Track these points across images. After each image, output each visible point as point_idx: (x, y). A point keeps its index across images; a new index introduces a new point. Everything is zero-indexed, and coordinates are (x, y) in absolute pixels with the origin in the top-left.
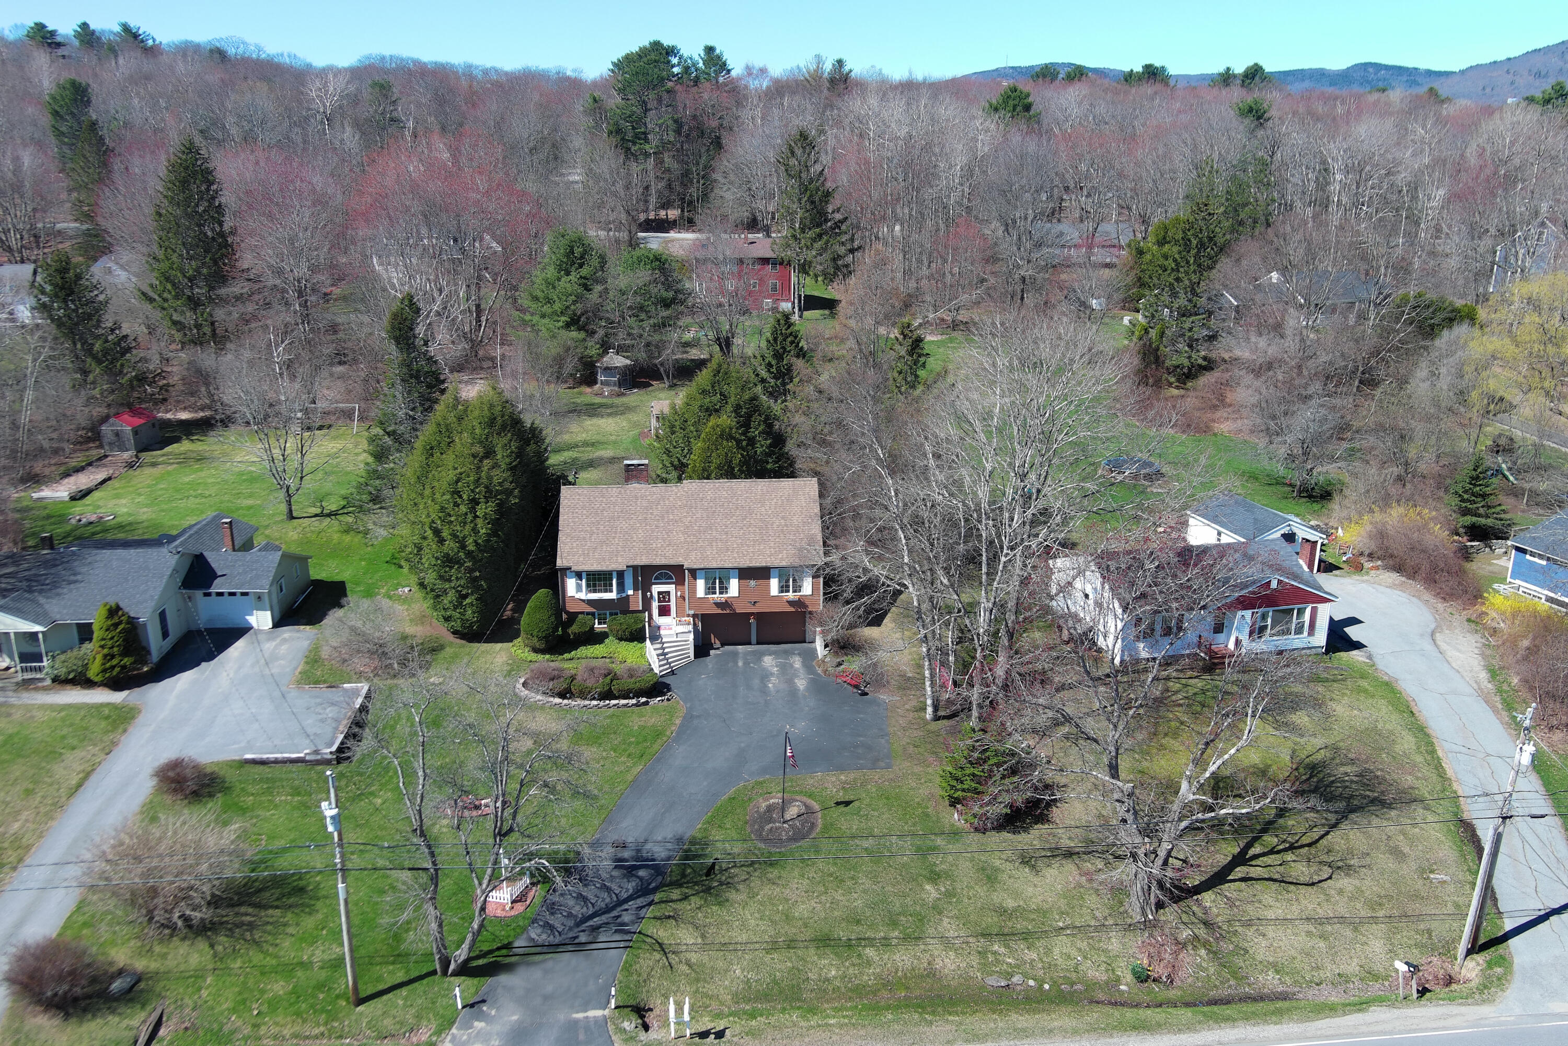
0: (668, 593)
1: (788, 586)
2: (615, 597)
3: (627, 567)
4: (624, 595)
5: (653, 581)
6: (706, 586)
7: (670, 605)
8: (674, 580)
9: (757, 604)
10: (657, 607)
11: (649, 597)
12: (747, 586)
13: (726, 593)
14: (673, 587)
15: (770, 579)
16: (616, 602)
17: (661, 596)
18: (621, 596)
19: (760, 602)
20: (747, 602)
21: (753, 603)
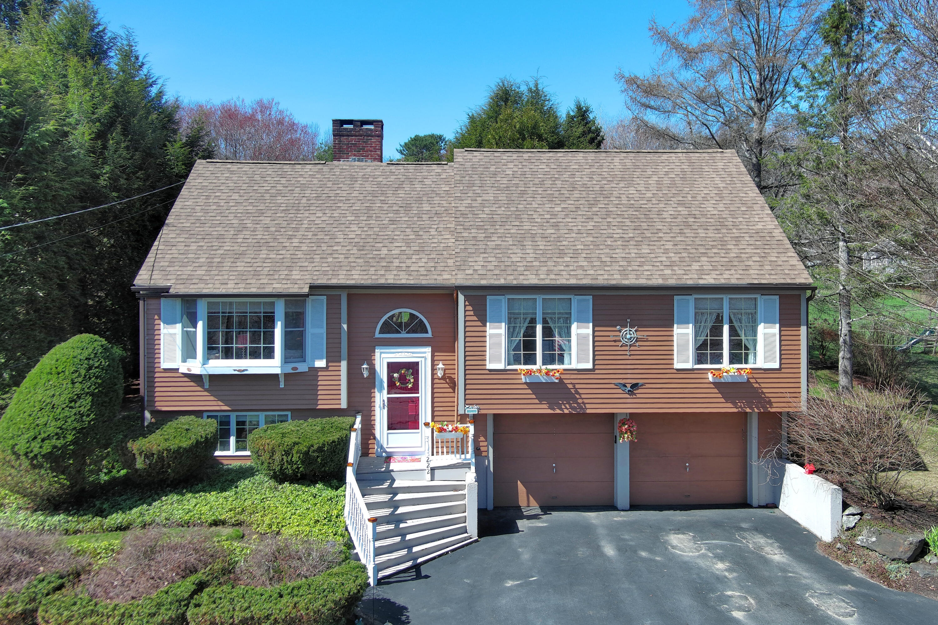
0: (414, 367)
1: (718, 345)
2: (278, 371)
3: (312, 287)
4: (302, 368)
5: (377, 335)
6: (510, 342)
7: (418, 397)
8: (430, 335)
9: (640, 391)
10: (386, 404)
11: (366, 374)
12: (615, 341)
13: (561, 361)
14: (425, 353)
15: (672, 326)
16: (282, 385)
17: (396, 375)
18: (294, 369)
19: (647, 386)
20: (613, 386)
21: (629, 386)
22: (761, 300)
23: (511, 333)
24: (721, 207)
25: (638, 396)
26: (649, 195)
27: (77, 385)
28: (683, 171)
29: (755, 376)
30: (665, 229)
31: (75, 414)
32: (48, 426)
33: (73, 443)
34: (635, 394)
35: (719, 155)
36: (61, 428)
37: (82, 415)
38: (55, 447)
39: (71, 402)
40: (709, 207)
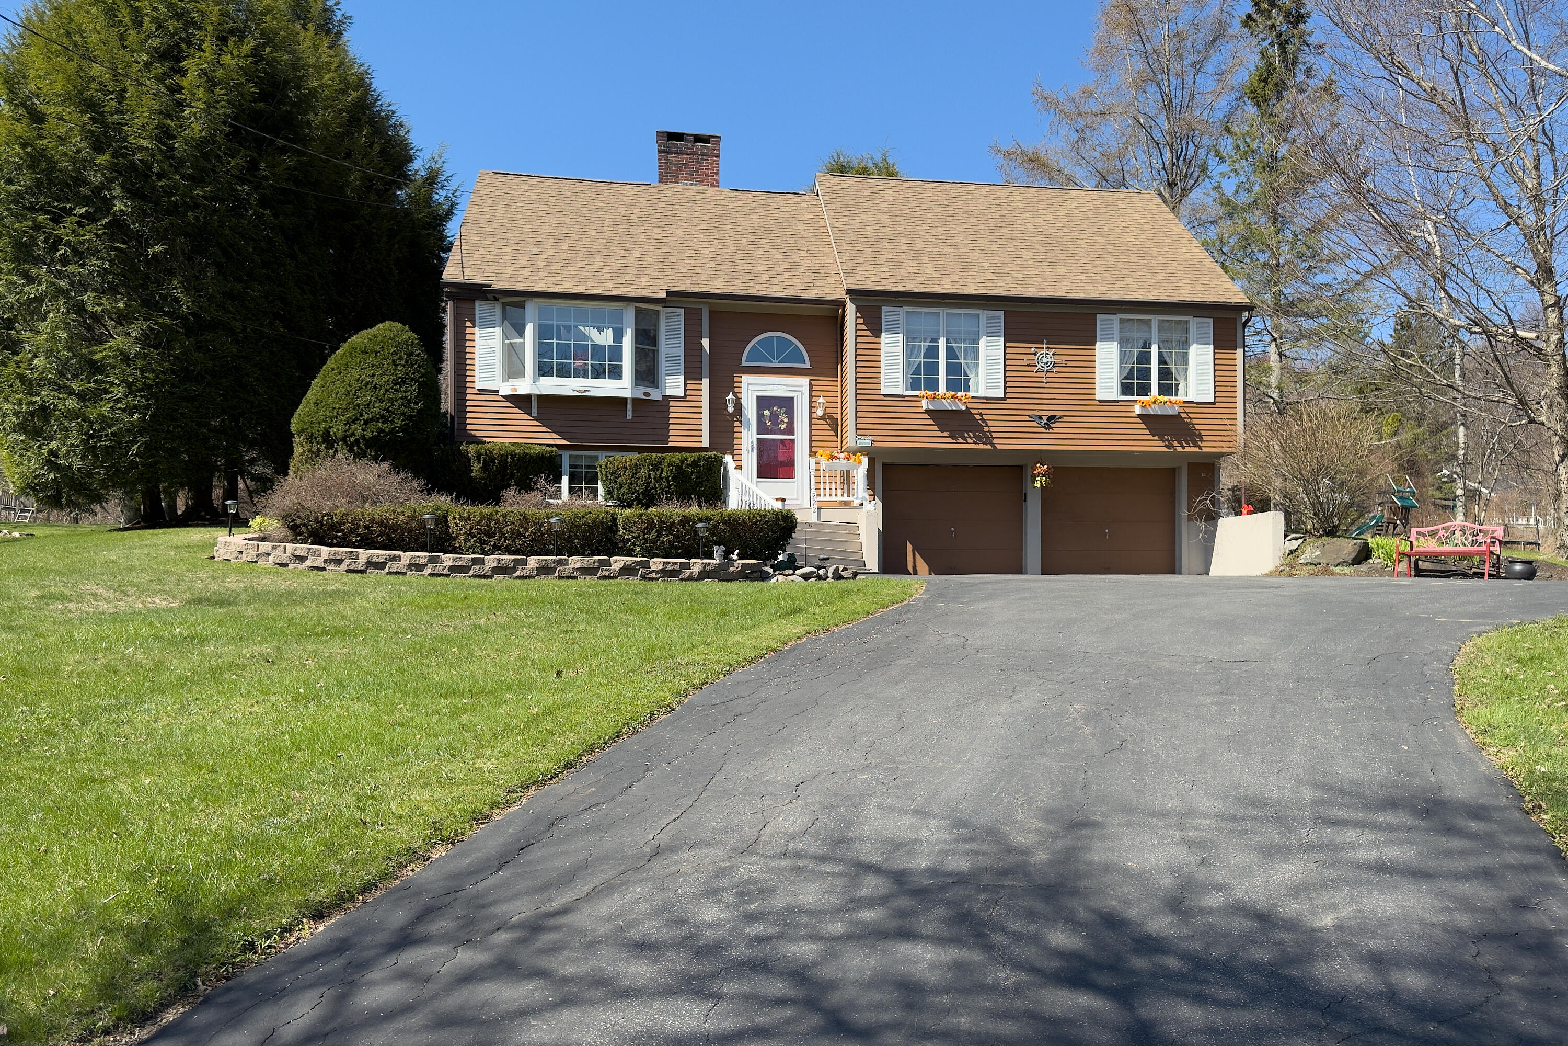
0: (788, 403)
1: (1145, 373)
2: (628, 394)
3: (669, 293)
4: (655, 395)
5: (744, 363)
6: (908, 364)
7: (793, 441)
8: (807, 365)
9: (1057, 425)
10: (755, 446)
11: (731, 409)
12: (1029, 365)
13: (967, 389)
14: (802, 386)
15: (1095, 344)
16: (629, 415)
17: (766, 412)
18: (645, 394)
19: (1066, 419)
20: (1027, 418)
21: (1045, 418)
22: (1194, 323)
23: (910, 352)
24: (1143, 238)
25: (1056, 430)
26: (1059, 225)
27: (400, 368)
28: (1095, 206)
29: (1187, 410)
30: (1082, 254)
31: (401, 398)
32: (371, 406)
33: (402, 429)
34: (1052, 428)
35: (1136, 195)
36: (387, 410)
37: (409, 402)
38: (381, 431)
39: (395, 385)
40: (1129, 237)
